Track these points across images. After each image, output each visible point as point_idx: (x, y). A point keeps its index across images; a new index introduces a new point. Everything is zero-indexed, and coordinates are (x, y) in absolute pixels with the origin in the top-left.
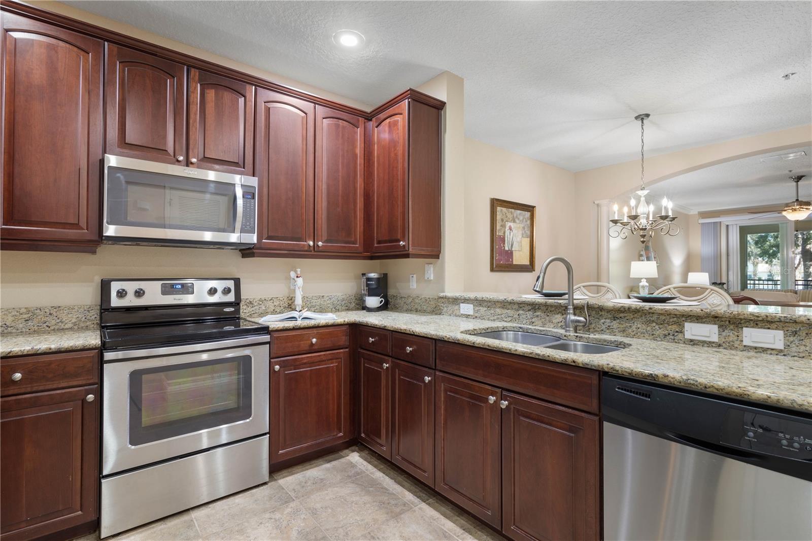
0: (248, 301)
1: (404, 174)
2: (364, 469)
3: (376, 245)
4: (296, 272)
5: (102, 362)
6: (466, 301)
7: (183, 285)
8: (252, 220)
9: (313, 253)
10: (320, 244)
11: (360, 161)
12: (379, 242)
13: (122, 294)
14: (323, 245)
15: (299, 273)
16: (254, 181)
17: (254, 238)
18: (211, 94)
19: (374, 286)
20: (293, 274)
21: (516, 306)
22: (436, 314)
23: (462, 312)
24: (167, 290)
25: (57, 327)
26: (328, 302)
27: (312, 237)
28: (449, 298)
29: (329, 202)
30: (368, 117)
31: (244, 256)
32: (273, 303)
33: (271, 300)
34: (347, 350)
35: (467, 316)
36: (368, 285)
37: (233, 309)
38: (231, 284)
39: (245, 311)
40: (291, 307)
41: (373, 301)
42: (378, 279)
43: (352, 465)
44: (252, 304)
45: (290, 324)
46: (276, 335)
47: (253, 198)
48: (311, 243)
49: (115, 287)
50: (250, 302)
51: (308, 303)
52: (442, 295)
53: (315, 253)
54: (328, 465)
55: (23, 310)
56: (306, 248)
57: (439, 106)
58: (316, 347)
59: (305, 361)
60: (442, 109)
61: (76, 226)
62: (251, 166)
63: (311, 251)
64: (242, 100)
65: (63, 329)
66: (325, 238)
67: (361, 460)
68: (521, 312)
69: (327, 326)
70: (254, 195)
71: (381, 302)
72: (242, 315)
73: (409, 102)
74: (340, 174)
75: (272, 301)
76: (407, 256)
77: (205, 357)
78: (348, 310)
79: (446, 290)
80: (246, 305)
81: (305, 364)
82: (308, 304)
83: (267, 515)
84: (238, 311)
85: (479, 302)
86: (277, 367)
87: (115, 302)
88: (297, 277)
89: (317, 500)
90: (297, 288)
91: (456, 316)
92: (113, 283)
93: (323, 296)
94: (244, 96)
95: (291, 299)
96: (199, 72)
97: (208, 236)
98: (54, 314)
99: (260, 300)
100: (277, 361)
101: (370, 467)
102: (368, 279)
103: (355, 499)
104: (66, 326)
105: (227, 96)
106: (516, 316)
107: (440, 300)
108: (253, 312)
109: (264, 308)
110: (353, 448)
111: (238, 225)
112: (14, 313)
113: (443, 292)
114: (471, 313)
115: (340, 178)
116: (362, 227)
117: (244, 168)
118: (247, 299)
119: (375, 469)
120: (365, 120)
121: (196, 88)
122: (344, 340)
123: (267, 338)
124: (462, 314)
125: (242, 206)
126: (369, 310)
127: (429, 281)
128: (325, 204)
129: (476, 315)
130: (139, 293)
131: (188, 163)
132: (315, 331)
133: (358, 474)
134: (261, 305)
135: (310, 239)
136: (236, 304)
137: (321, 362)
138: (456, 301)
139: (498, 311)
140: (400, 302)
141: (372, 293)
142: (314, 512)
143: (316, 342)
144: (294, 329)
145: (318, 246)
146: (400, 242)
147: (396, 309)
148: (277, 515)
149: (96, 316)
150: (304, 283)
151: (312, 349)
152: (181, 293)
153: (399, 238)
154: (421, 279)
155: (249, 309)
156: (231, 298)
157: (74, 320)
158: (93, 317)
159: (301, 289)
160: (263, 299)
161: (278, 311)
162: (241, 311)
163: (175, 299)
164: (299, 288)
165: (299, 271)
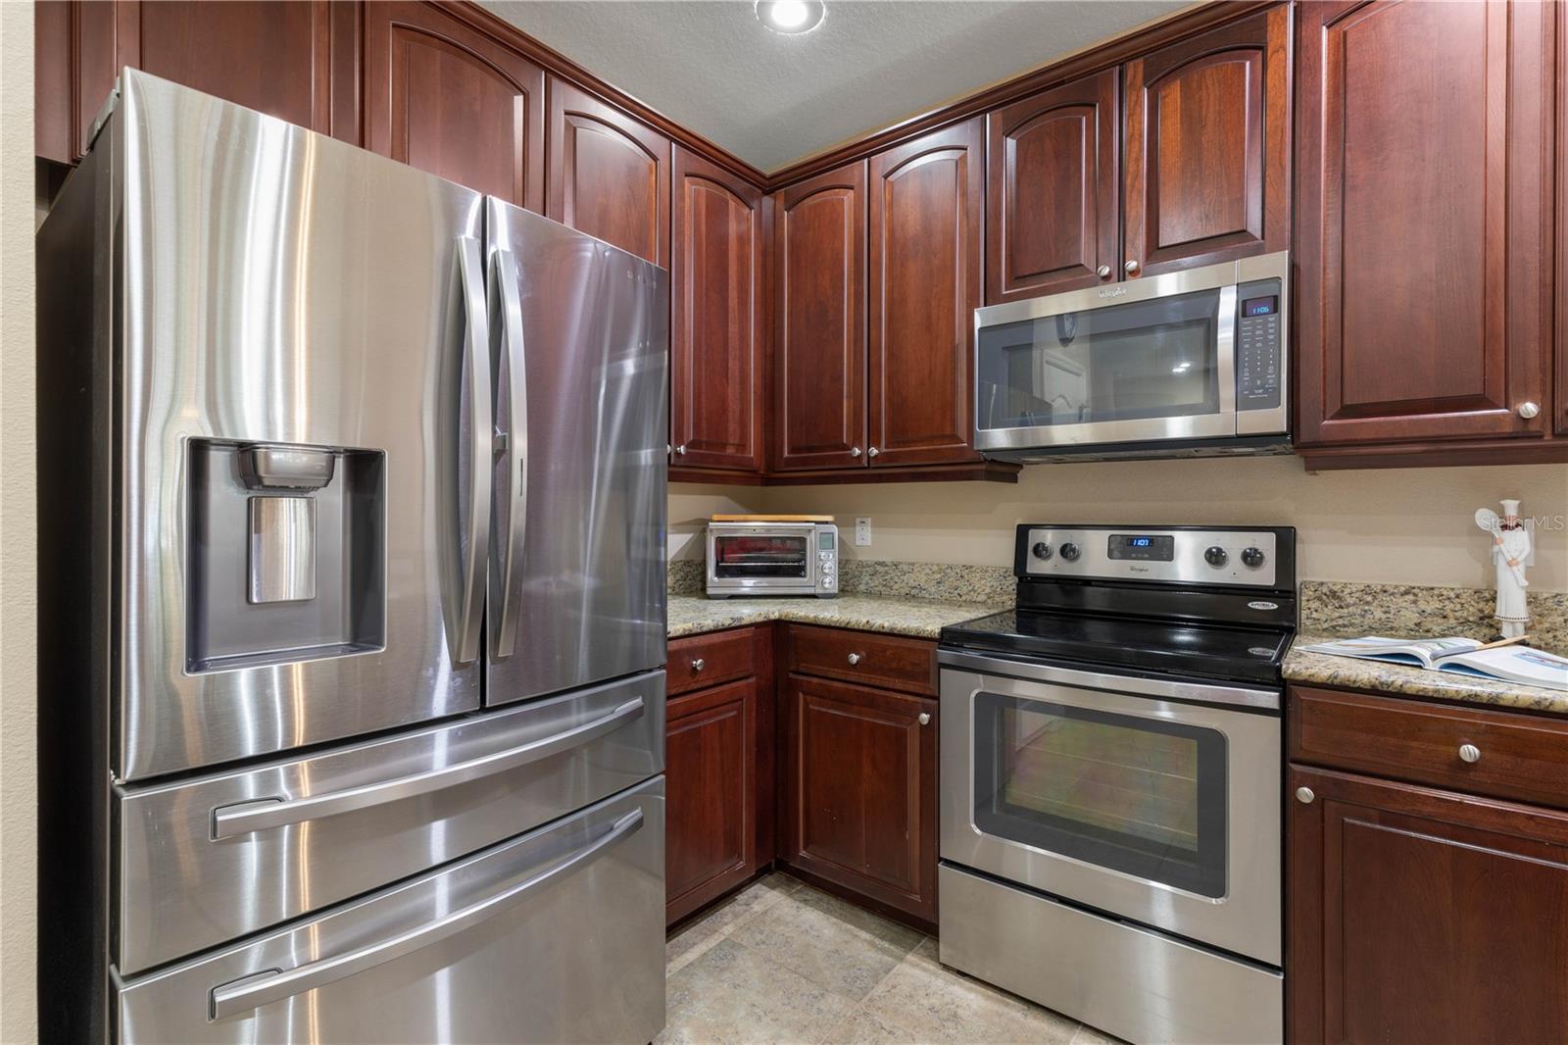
0: (1325, 590)
4: (1500, 513)
7: (1151, 540)
8: (1271, 369)
9: (1548, 439)
13: (1041, 552)
15: (1511, 513)
16: (1277, 264)
17: (1276, 420)
18: (1172, 95)
20: (1485, 518)
25: (969, 598)
27: (1539, 388)
32: (1415, 602)
33: (1407, 593)
37: (1276, 606)
38: (1266, 543)
39: (1315, 615)
44: (1339, 598)
46: (1304, 694)
49: (1035, 536)
50: (1334, 592)
55: (935, 568)
56: (1508, 429)
58: (1479, 777)
59: (1429, 809)
63: (1534, 438)
65: (975, 602)
70: (1276, 301)
80: (1319, 599)
81: (1427, 817)
84: (1290, 612)
86: (1306, 794)
87: (1036, 567)
88: (1505, 527)
90: (1504, 563)
92: (1031, 532)
96: (1146, 60)
98: (966, 576)
99: (1367, 590)
100: (1313, 776)
104: (979, 599)
105: (1211, 74)
108: (1341, 622)
109: (1379, 614)
112: (927, 571)
118: (1322, 584)
121: (1139, 102)
130: (1069, 554)
131: (1122, 276)
134: (1367, 603)
136: (1285, 592)
143: (1479, 758)
144: (1369, 691)
152: (1146, 556)
155: (1329, 612)
156: (1266, 576)
157: (988, 590)
158: (1011, 588)
159: (1518, 570)
160: (1376, 584)
161: (1436, 629)
162: (1304, 614)
163: (1132, 569)
164: (1510, 564)
165: (1511, 507)
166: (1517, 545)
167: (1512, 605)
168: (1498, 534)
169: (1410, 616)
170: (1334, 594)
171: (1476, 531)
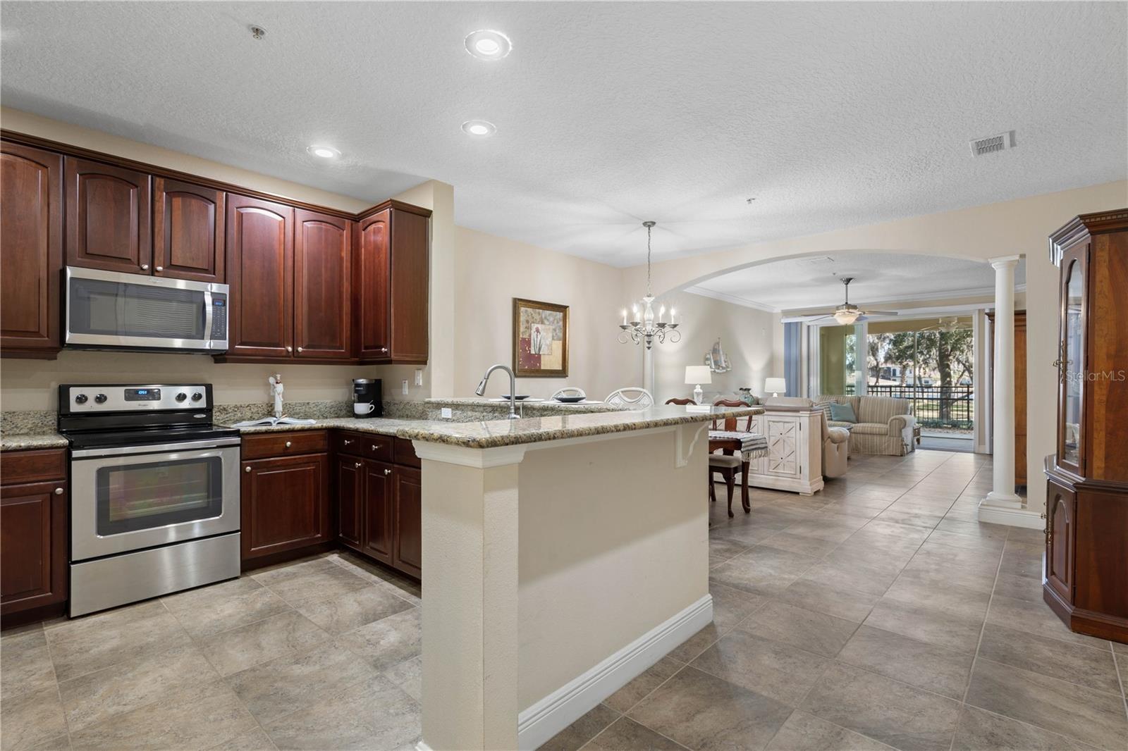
0: (222, 408)
1: (386, 281)
2: (339, 565)
3: (363, 351)
4: (276, 378)
5: (69, 459)
6: (446, 405)
7: (148, 391)
8: (223, 326)
9: (292, 358)
10: (300, 349)
11: (346, 264)
12: (366, 348)
13: (82, 399)
14: (303, 351)
15: (279, 378)
16: (224, 289)
17: (224, 345)
18: (177, 202)
19: (363, 393)
20: (272, 380)
21: (481, 409)
22: (423, 419)
23: (443, 416)
24: (131, 396)
25: (11, 432)
26: (315, 409)
27: (291, 343)
28: (433, 403)
29: (310, 307)
30: (355, 219)
31: (217, 361)
32: (251, 409)
33: (248, 406)
34: (325, 454)
35: (447, 420)
36: (356, 391)
37: (205, 416)
38: (202, 390)
39: (218, 417)
40: (271, 413)
41: (362, 408)
42: (367, 385)
43: (329, 562)
44: (226, 410)
45: (264, 428)
46: (247, 438)
47: (225, 304)
48: (290, 349)
49: (74, 393)
50: (224, 408)
51: (291, 409)
52: (427, 400)
53: (296, 359)
54: (304, 564)
56: (285, 354)
57: (427, 214)
58: (291, 451)
59: (279, 464)
60: (429, 217)
61: (37, 334)
62: (222, 272)
63: (290, 357)
64: (212, 207)
65: (18, 434)
66: (305, 344)
67: (339, 559)
68: (485, 414)
69: (302, 430)
70: (225, 302)
71: (372, 408)
72: (215, 422)
73: (391, 212)
74: (323, 278)
75: (249, 408)
76: (390, 362)
77: (174, 457)
78: (338, 417)
79: (432, 396)
80: (219, 411)
81: (278, 466)
82: (289, 411)
83: (235, 597)
84: (210, 417)
85: (455, 406)
86: (248, 468)
87: (75, 407)
88: (277, 383)
89: (285, 586)
90: (276, 394)
91: (439, 420)
92: (71, 389)
93: (308, 403)
94: (214, 203)
95: (271, 406)
96: (165, 181)
97: (178, 343)
98: (9, 419)
99: (236, 406)
100: (249, 463)
101: (346, 563)
102: (358, 385)
103: (322, 583)
104: (22, 432)
105: (195, 204)
106: (482, 417)
107: (426, 405)
108: (226, 419)
109: (239, 415)
110: (334, 551)
111: (208, 332)
113: (430, 397)
114: (450, 416)
115: (323, 282)
116: (349, 332)
117: (214, 274)
118: (220, 405)
119: (350, 564)
120: (353, 222)
121: (161, 196)
122: (321, 444)
123: (237, 440)
124: (443, 418)
125: (211, 312)
126: (358, 416)
127: (418, 386)
128: (305, 308)
129: (454, 418)
130: (101, 399)
131: (153, 272)
132: (290, 435)
133: (332, 567)
134: (236, 411)
135: (288, 346)
136: (209, 410)
137: (297, 465)
138: (439, 406)
139: (470, 413)
140: (394, 408)
141: (361, 399)
142: (281, 593)
143: (291, 445)
144: (267, 432)
145: (297, 351)
146: (381, 348)
147: (389, 416)
148: (245, 596)
149: (53, 421)
150: (284, 389)
151: (286, 452)
152: (146, 398)
153: (382, 344)
154: (412, 385)
155: (223, 416)
156: (202, 404)
157: (29, 426)
158: (50, 423)
159: (281, 396)
160: (239, 405)
161: (256, 418)
162: (214, 418)
163: (140, 405)
164: (279, 394)
165: (279, 376)
166: (280, 387)
167: (279, 407)
168: (275, 384)
169: (249, 414)
170: (224, 409)
171: (268, 384)
